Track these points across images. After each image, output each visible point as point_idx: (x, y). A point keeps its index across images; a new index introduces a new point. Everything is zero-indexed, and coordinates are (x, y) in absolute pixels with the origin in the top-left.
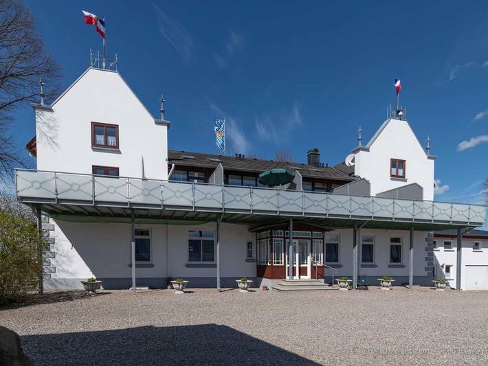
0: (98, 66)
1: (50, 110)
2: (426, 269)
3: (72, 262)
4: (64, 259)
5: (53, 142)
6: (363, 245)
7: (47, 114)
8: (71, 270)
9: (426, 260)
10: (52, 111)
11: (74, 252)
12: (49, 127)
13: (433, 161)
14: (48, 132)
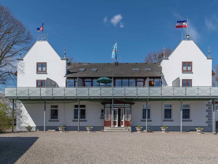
0: (40, 40)
1: (22, 60)
2: (207, 122)
3: (27, 119)
4: (25, 118)
5: (23, 72)
6: (165, 109)
7: (21, 62)
8: (27, 123)
9: (206, 117)
10: (23, 60)
11: (28, 115)
12: (22, 66)
13: (211, 60)
14: (21, 68)
